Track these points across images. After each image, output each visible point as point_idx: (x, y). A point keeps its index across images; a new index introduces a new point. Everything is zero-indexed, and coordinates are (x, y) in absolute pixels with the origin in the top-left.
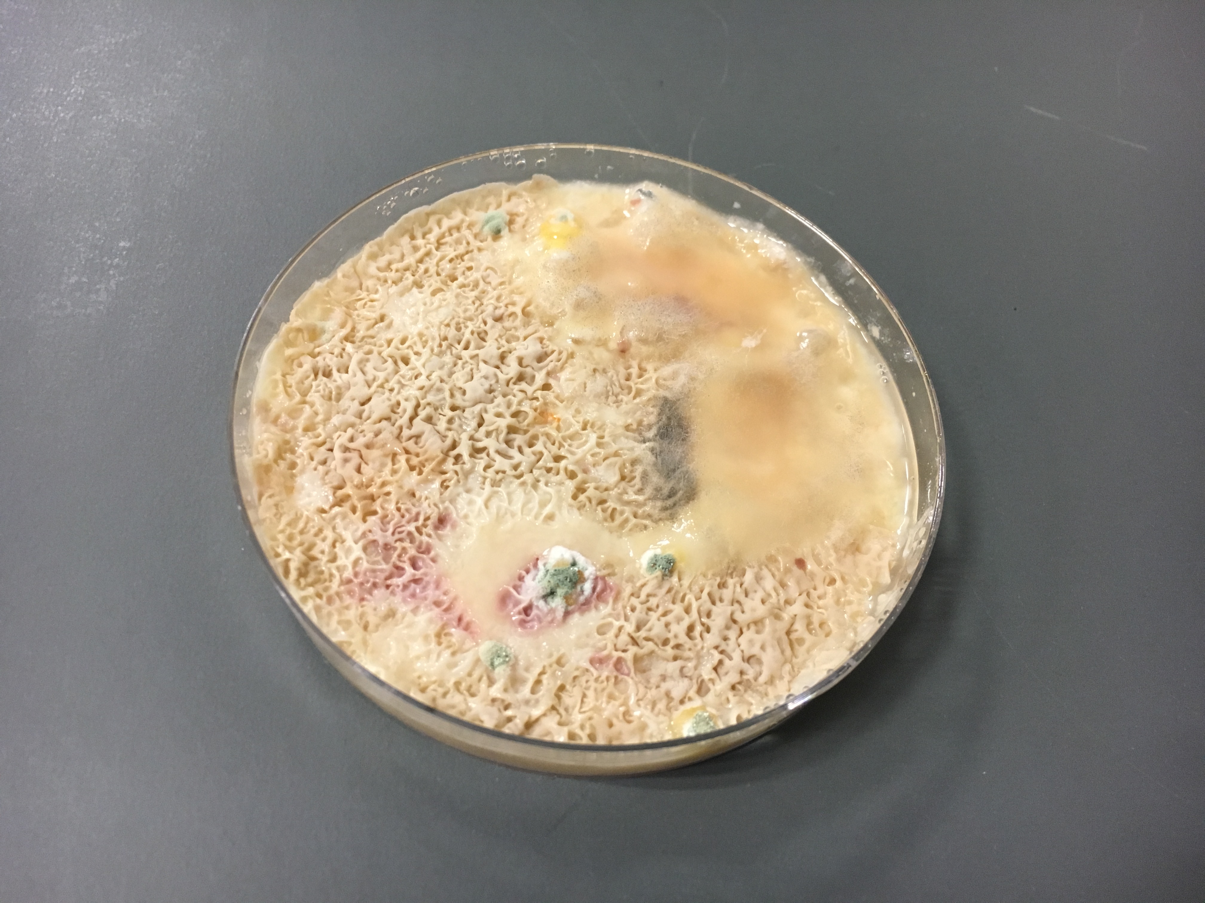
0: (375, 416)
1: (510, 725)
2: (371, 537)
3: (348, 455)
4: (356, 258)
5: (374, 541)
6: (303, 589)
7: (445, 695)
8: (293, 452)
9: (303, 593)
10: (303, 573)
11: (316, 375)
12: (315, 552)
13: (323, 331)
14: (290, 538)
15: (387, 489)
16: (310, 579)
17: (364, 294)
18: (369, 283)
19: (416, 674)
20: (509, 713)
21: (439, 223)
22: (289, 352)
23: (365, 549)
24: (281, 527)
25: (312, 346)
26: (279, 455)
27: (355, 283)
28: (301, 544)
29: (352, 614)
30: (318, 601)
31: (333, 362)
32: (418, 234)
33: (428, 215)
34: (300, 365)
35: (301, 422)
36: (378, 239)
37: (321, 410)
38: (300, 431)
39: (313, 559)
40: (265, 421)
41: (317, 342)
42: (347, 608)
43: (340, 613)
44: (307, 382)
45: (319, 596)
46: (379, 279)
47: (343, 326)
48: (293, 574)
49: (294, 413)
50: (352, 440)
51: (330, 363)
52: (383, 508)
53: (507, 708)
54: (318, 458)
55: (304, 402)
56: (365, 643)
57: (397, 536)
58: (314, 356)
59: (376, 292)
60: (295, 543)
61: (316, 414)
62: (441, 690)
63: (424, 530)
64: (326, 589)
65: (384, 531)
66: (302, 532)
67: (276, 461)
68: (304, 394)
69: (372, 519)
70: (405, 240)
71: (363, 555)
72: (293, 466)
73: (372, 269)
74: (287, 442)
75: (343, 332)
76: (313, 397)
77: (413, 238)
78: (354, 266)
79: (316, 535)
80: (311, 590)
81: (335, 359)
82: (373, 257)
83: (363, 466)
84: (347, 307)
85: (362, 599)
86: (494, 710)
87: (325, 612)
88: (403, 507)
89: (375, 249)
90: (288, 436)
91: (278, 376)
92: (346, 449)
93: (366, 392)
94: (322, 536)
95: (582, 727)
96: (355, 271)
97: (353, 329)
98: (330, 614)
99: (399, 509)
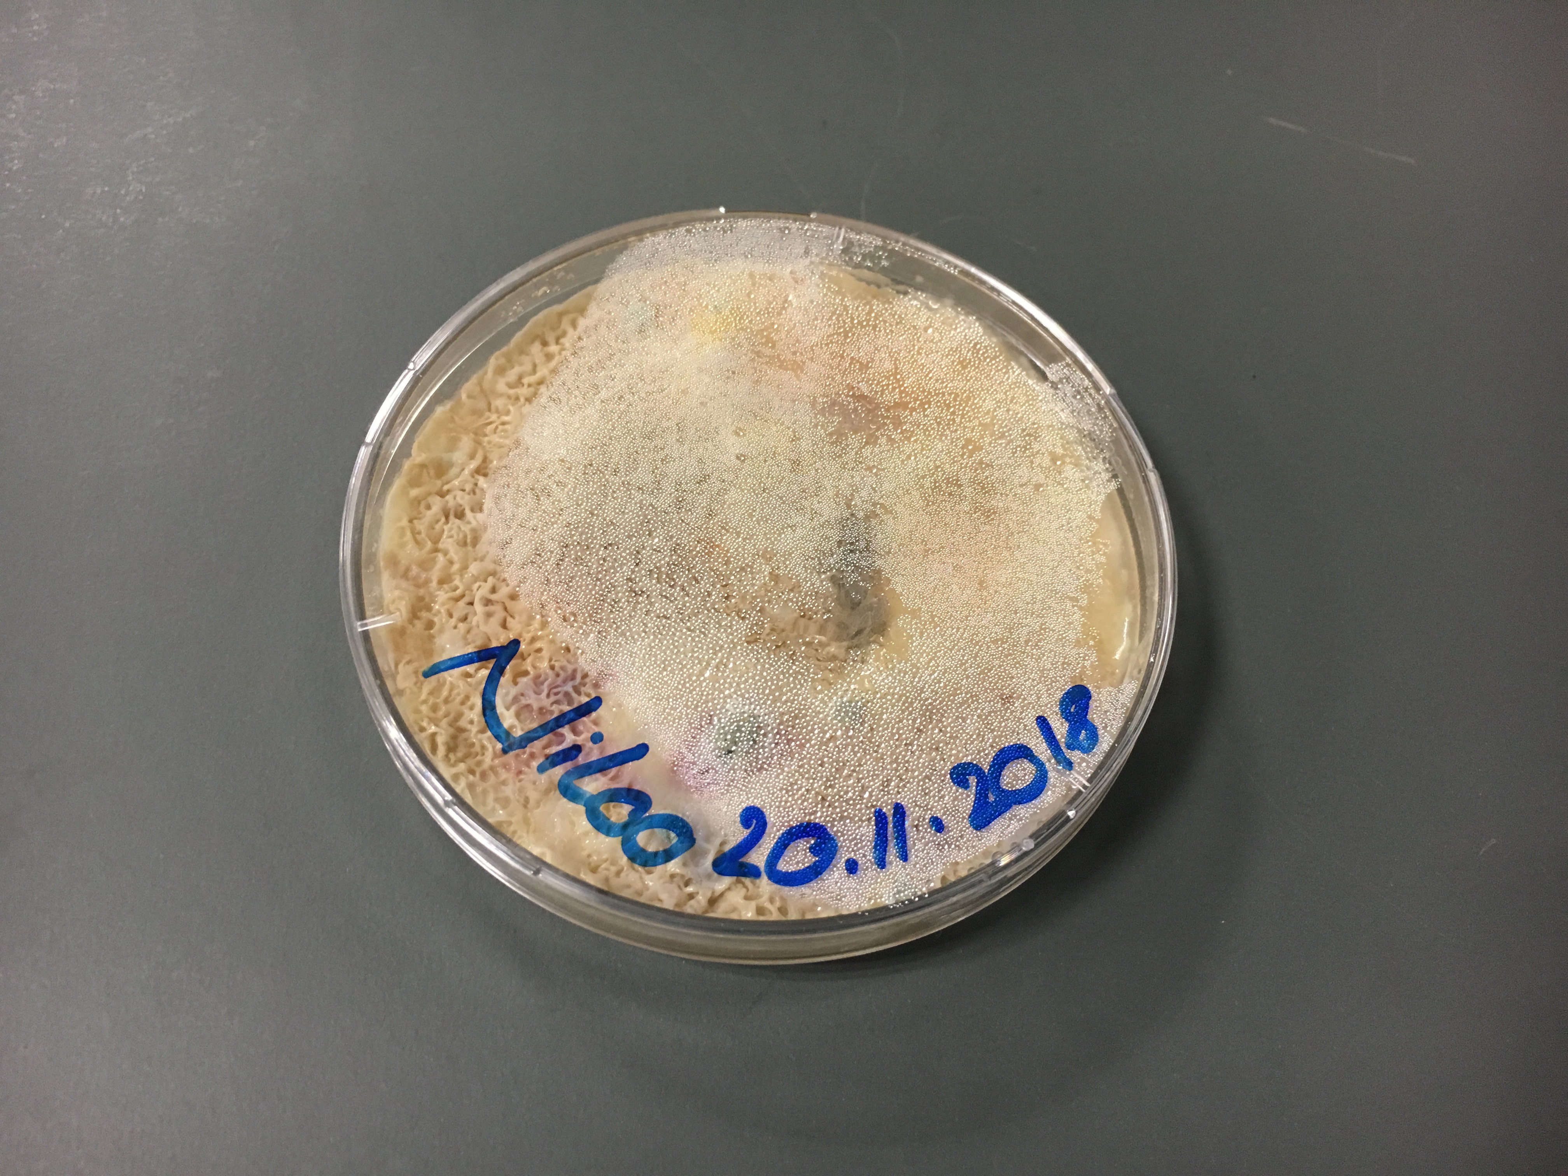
1: (692, 902)
2: (524, 701)
3: (491, 608)
4: (481, 372)
5: (528, 706)
6: (453, 765)
8: (429, 609)
9: (454, 770)
10: (451, 748)
11: (447, 517)
12: (462, 723)
13: (451, 465)
14: (435, 708)
15: (538, 645)
16: (460, 754)
17: (494, 417)
18: (499, 403)
19: (585, 853)
21: (574, 325)
22: (414, 492)
23: (518, 715)
25: (439, 483)
26: (414, 615)
27: (482, 405)
28: (447, 715)
29: (508, 791)
30: (471, 777)
31: (464, 500)
32: (551, 338)
33: (561, 315)
34: (429, 507)
35: (435, 574)
36: (505, 349)
37: (456, 558)
38: (434, 584)
39: (461, 730)
40: (394, 576)
41: (445, 478)
42: (504, 783)
43: (496, 789)
44: (438, 527)
45: (472, 772)
46: (509, 397)
47: (472, 457)
48: (441, 750)
49: (426, 565)
50: (494, 590)
51: (461, 502)
52: (534, 667)
53: (687, 884)
54: (457, 615)
55: (436, 550)
57: (553, 698)
58: (442, 495)
59: (508, 413)
60: (440, 713)
61: (451, 562)
62: (613, 869)
63: (583, 689)
64: (479, 764)
65: (538, 693)
66: (446, 701)
67: (410, 622)
68: (436, 541)
69: (524, 680)
70: (536, 348)
71: (516, 723)
72: (430, 625)
73: (501, 386)
74: (421, 599)
75: (473, 465)
76: (447, 543)
77: (545, 344)
78: (480, 384)
79: (463, 703)
80: (462, 767)
81: (467, 497)
82: (501, 371)
83: (509, 619)
84: (476, 434)
85: (520, 772)
86: (674, 888)
87: (479, 789)
88: (557, 664)
89: (502, 361)
90: (422, 592)
91: (405, 522)
92: (488, 602)
94: (469, 703)
95: (771, 900)
96: (482, 391)
97: (485, 460)
98: (485, 792)
99: (552, 668)
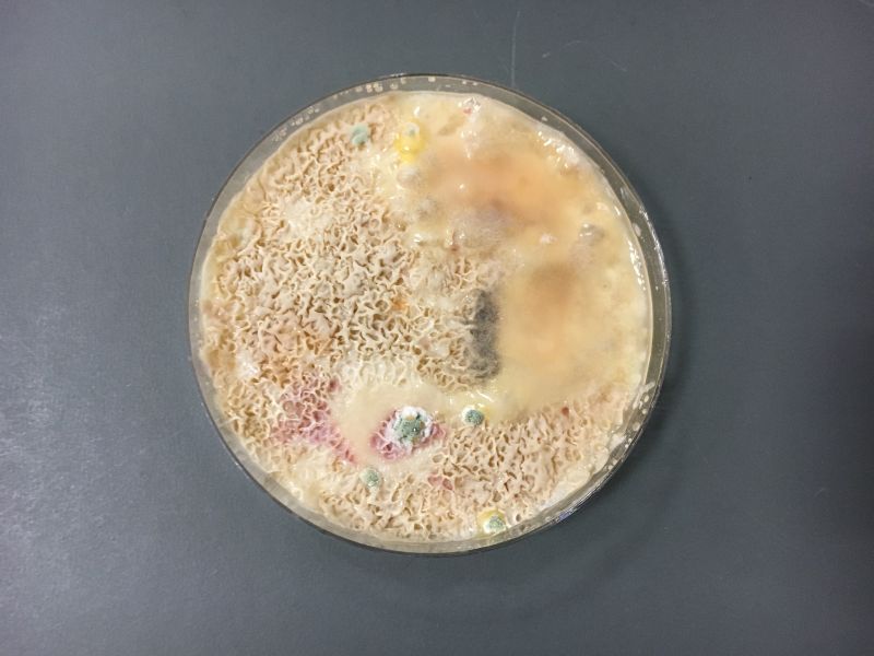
0: (284, 308)
1: (380, 521)
2: (287, 399)
3: (267, 337)
4: (259, 171)
5: (291, 402)
6: (248, 438)
7: (340, 503)
8: (231, 336)
9: (248, 441)
10: (246, 427)
11: (240, 274)
12: (253, 410)
13: (241, 238)
14: (236, 402)
15: (295, 363)
16: (251, 431)
17: (268, 204)
18: (271, 194)
19: (322, 491)
20: (379, 514)
21: (319, 138)
22: (220, 259)
23: (284, 406)
24: (229, 395)
25: (234, 251)
26: (223, 341)
27: (260, 196)
28: (243, 406)
29: (279, 452)
30: (258, 445)
32: (304, 147)
33: (310, 130)
34: (228, 268)
35: (234, 315)
36: (274, 155)
37: (246, 304)
38: (233, 321)
39: (251, 415)
40: (209, 317)
41: (238, 248)
42: (277, 447)
43: (272, 452)
44: (235, 282)
45: (258, 441)
46: (277, 190)
47: (254, 233)
48: (241, 429)
49: (228, 308)
50: (269, 326)
51: (249, 265)
52: (293, 378)
53: (378, 509)
54: (248, 341)
55: (234, 297)
56: (290, 471)
57: (304, 397)
58: (237, 260)
59: (276, 201)
60: (240, 405)
61: (243, 305)
62: (337, 501)
63: (322, 392)
64: (262, 436)
65: (295, 394)
66: (243, 397)
67: (221, 347)
68: (233, 292)
69: (287, 386)
70: (294, 154)
71: (283, 411)
72: (232, 347)
73: (272, 183)
74: (226, 331)
75: (257, 237)
76: (241, 294)
77: (299, 150)
78: (258, 180)
79: (252, 398)
80: (252, 439)
81: (252, 262)
82: (271, 171)
83: (279, 346)
84: (256, 215)
85: (285, 442)
86: (370, 513)
87: (263, 452)
88: (307, 377)
89: (273, 164)
90: (226, 327)
91: (215, 281)
92: (265, 334)
93: (276, 289)
94: (256, 398)
95: (423, 521)
96: (260, 184)
97: (263, 235)
98: (266, 453)
99: (304, 378)
